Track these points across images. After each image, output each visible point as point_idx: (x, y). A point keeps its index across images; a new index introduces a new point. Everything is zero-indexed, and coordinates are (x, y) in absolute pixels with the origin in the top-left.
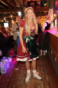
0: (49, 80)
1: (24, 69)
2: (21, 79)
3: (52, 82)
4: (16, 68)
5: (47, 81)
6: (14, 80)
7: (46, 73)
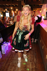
2: (16, 59)
3: (38, 63)
5: (34, 62)
7: (34, 56)
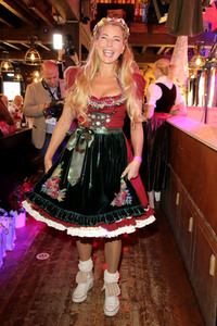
0: (161, 298)
1: (71, 258)
2: (58, 291)
3: (172, 307)
4: (40, 251)
5: (152, 302)
6: (30, 297)
7: (151, 275)
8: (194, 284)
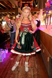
4: (11, 58)
5: (36, 68)
6: (9, 67)
8: (45, 64)
